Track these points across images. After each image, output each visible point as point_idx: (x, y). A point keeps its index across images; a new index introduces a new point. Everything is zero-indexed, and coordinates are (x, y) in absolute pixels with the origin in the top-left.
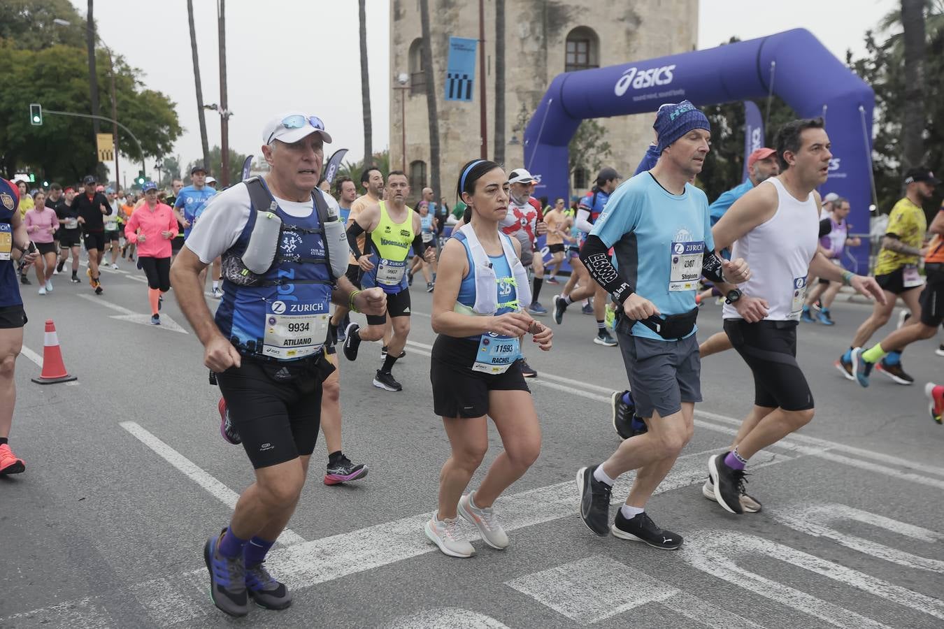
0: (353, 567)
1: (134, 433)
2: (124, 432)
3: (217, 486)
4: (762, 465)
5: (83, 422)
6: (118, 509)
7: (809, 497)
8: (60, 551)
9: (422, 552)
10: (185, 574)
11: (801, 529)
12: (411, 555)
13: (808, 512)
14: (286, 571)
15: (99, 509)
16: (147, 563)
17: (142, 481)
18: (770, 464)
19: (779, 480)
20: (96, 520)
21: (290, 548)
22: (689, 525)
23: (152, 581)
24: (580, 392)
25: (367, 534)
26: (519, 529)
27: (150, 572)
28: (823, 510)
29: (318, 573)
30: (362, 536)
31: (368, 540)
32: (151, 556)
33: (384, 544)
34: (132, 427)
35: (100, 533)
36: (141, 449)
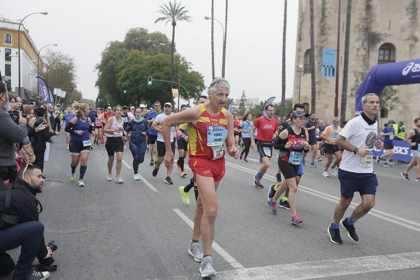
1: (178, 214)
2: (174, 213)
5: (159, 207)
6: (170, 244)
8: (147, 259)
15: (163, 244)
16: (180, 268)
17: (180, 234)
21: (238, 270)
23: (181, 276)
25: (271, 268)
26: (341, 275)
27: (180, 272)
30: (269, 269)
31: (271, 271)
32: (181, 266)
33: (278, 274)
34: (177, 211)
35: (163, 253)
36: (181, 221)
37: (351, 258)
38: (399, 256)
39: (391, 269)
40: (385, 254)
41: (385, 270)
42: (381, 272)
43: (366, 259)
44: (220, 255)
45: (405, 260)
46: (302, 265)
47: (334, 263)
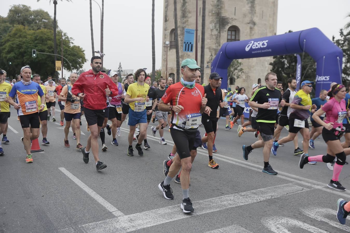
0: (142, 226)
1: (63, 172)
2: (60, 171)
3: (93, 193)
4: (298, 192)
5: (45, 167)
6: (56, 200)
7: (317, 205)
8: (34, 216)
9: (168, 221)
10: (80, 226)
11: (313, 217)
12: (164, 222)
13: (316, 211)
14: (117, 226)
15: (49, 200)
16: (66, 221)
17: (65, 190)
18: (301, 191)
19: (305, 198)
20: (48, 204)
21: (119, 218)
22: (270, 214)
23: (67, 229)
24: (229, 161)
25: (148, 213)
26: (205, 214)
27: (66, 225)
28: (322, 210)
29: (129, 228)
30: (146, 214)
31: (148, 216)
32: (67, 219)
33: (154, 218)
34: (63, 170)
35: (49, 209)
36: (66, 178)
37: (213, 198)
38: (248, 193)
39: (243, 204)
40: (238, 192)
41: (239, 205)
42: (236, 207)
43: (224, 197)
44: (103, 206)
45: (253, 196)
46: (174, 208)
47: (200, 204)
